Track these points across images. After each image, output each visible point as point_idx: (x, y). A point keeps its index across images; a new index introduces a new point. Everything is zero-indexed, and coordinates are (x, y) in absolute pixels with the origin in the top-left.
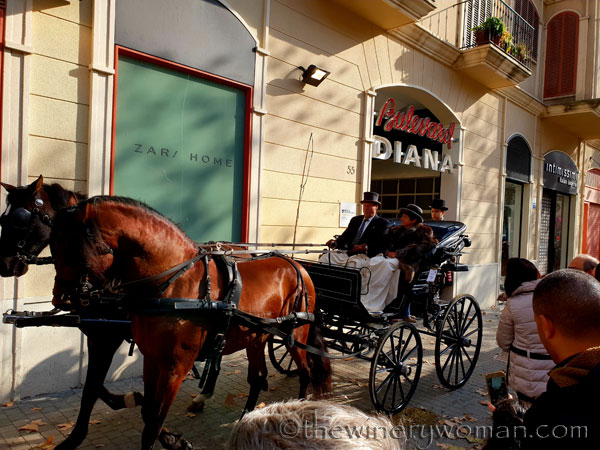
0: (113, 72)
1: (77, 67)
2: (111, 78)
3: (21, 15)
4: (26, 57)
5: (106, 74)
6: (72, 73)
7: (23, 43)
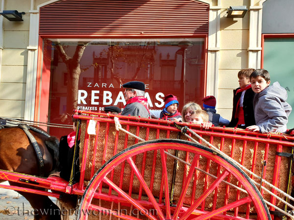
0: (260, 49)
1: (241, 51)
2: (259, 53)
3: (215, 34)
4: (217, 52)
5: (257, 51)
6: (238, 55)
7: (216, 46)
